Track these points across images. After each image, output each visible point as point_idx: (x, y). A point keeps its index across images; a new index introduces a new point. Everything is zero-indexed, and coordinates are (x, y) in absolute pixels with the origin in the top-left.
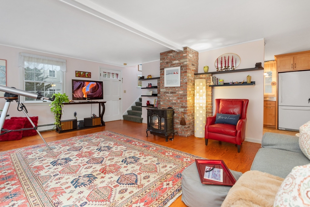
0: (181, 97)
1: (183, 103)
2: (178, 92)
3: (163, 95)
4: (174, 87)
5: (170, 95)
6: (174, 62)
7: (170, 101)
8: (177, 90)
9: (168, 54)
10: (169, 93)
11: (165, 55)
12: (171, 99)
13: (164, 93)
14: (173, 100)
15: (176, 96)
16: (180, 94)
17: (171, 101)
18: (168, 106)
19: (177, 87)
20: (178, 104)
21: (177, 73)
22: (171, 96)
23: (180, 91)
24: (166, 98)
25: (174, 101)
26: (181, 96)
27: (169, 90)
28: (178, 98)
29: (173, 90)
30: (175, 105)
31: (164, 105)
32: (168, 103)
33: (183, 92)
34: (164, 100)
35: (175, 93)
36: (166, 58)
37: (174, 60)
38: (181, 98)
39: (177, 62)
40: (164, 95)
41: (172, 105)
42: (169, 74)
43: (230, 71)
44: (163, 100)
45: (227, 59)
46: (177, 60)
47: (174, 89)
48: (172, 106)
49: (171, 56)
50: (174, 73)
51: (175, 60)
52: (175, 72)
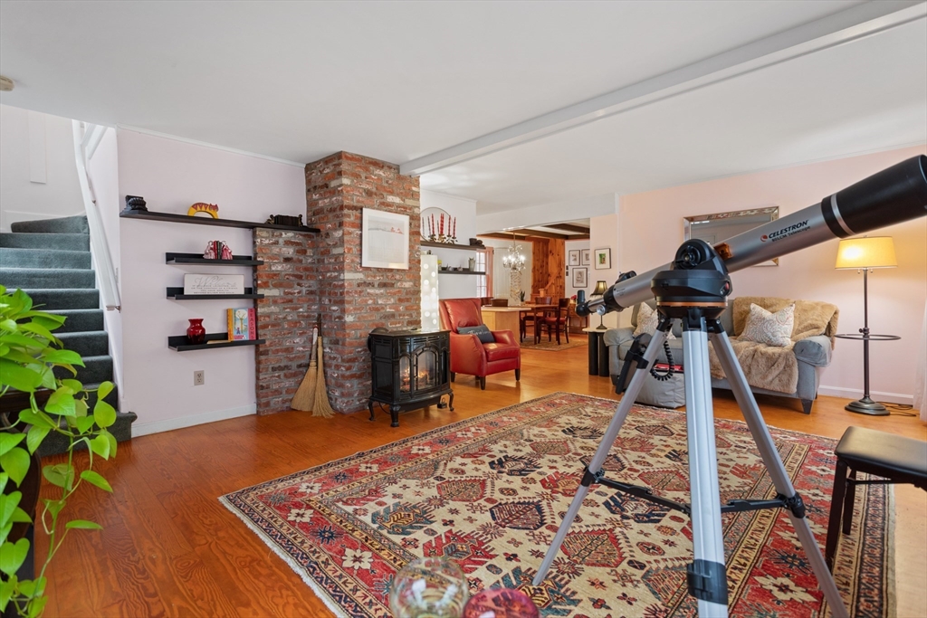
0: (408, 297)
1: (412, 312)
2: (399, 284)
3: (356, 292)
4: (391, 270)
5: (378, 291)
6: (391, 199)
7: (377, 310)
8: (397, 277)
9: (371, 168)
10: (376, 285)
11: (360, 167)
12: (380, 302)
13: (359, 285)
14: (386, 306)
15: (395, 294)
16: (405, 288)
17: (383, 308)
18: (373, 324)
19: (398, 270)
20: (400, 315)
21: (400, 233)
22: (382, 294)
23: (406, 282)
24: (366, 301)
25: (388, 310)
26: (407, 294)
27: (375, 277)
28: (400, 300)
29: (387, 277)
30: (393, 320)
31: (358, 324)
32: (372, 316)
33: (411, 283)
34: (358, 309)
35: (392, 285)
36: (363, 178)
37: (390, 192)
38: (408, 300)
39: (397, 200)
40: (360, 292)
41: (383, 321)
42: (377, 229)
43: (438, 243)
44: (355, 309)
45: (437, 219)
46: (398, 195)
47: (389, 274)
48: (383, 324)
49: (380, 178)
50: (392, 230)
51: (392, 193)
52: (395, 229)
